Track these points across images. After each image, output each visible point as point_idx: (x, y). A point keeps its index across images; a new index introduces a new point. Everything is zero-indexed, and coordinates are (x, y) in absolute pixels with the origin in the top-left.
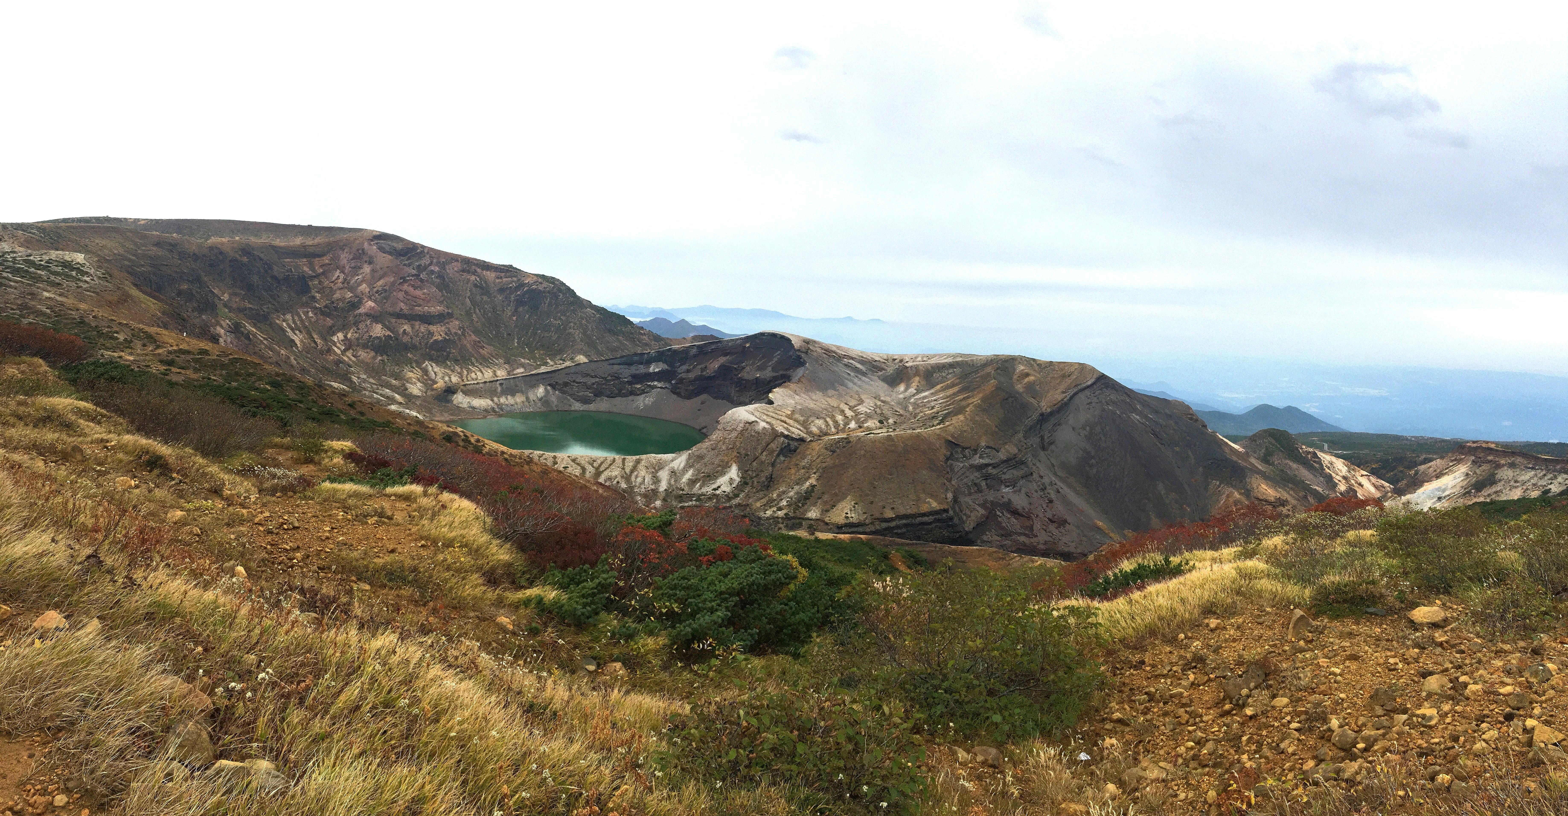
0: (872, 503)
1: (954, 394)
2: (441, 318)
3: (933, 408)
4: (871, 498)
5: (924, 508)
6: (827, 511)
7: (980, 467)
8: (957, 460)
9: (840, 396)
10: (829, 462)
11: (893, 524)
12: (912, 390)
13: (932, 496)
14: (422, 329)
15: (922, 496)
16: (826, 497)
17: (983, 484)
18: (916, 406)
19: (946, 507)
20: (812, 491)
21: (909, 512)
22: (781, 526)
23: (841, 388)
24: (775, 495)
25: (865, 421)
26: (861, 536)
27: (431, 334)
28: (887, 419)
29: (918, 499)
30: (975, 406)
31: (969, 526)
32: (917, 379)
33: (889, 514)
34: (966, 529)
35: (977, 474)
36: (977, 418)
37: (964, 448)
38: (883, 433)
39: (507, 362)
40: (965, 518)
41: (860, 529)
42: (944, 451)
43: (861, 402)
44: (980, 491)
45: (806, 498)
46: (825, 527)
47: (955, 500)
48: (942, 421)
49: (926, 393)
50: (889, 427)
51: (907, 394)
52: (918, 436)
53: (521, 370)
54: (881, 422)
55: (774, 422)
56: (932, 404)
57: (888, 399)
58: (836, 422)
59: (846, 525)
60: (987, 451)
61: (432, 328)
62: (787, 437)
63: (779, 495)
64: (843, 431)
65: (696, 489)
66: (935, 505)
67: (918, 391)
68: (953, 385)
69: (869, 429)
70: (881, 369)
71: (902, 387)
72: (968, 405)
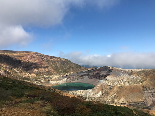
0: (127, 99)
1: (143, 77)
2: (47, 67)
3: (139, 80)
4: (127, 98)
5: (139, 101)
6: (118, 100)
7: (151, 92)
8: (145, 91)
9: (119, 77)
10: (118, 91)
11: (132, 104)
12: (134, 76)
13: (140, 98)
14: (44, 69)
15: (138, 98)
16: (118, 97)
17: (152, 96)
18: (135, 79)
19: (143, 101)
20: (115, 96)
21: (136, 101)
22: (110, 103)
23: (120, 76)
24: (108, 97)
25: (125, 82)
26: (126, 106)
27: (45, 70)
28: (129, 82)
29: (137, 99)
30: (149, 79)
31: (149, 105)
32: (135, 74)
33: (131, 101)
34: (148, 106)
35: (150, 94)
36: (149, 82)
37: (147, 88)
38: (129, 85)
39: (59, 74)
40: (148, 103)
41: (125, 104)
42: (142, 89)
43: (124, 79)
44: (151, 97)
45: (114, 98)
46: (118, 103)
47: (145, 99)
48: (141, 82)
49: (137, 77)
50: (130, 84)
51: (133, 77)
52: (136, 85)
53: (62, 76)
54: (128, 83)
55: (107, 83)
56: (139, 79)
57: (129, 78)
58: (119, 83)
59: (122, 103)
60: (152, 89)
61: (45, 69)
62: (110, 86)
63: (109, 97)
64: (121, 84)
65: (94, 96)
66: (141, 100)
67: (136, 76)
68: (143, 75)
69: (126, 84)
70: (127, 72)
71: (132, 76)
72: (147, 79)
